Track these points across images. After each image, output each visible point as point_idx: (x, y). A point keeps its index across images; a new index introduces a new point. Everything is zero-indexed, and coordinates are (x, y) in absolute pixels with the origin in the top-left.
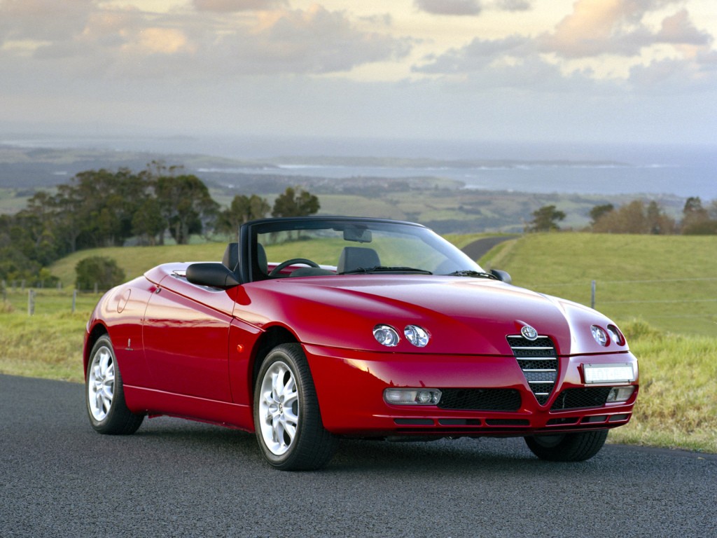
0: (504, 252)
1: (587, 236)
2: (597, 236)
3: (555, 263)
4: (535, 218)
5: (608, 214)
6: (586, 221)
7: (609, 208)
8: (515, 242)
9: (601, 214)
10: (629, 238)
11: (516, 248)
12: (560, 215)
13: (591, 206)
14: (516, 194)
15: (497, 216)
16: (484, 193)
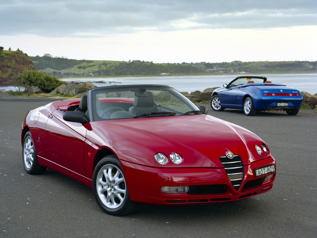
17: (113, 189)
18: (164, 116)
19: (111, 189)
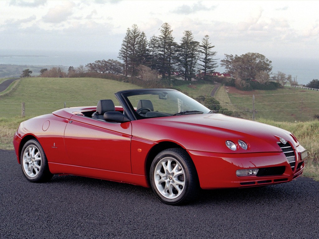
0: (16, 84)
1: (41, 78)
2: (44, 78)
3: (32, 87)
4: (23, 73)
5: (46, 71)
6: (39, 74)
7: (46, 70)
8: (19, 80)
9: (43, 71)
10: (53, 79)
11: (20, 82)
12: (31, 72)
13: (40, 70)
14: (14, 65)
15: (8, 72)
16: (4, 65)
17: (171, 181)
18: (195, 114)
19: (169, 180)
